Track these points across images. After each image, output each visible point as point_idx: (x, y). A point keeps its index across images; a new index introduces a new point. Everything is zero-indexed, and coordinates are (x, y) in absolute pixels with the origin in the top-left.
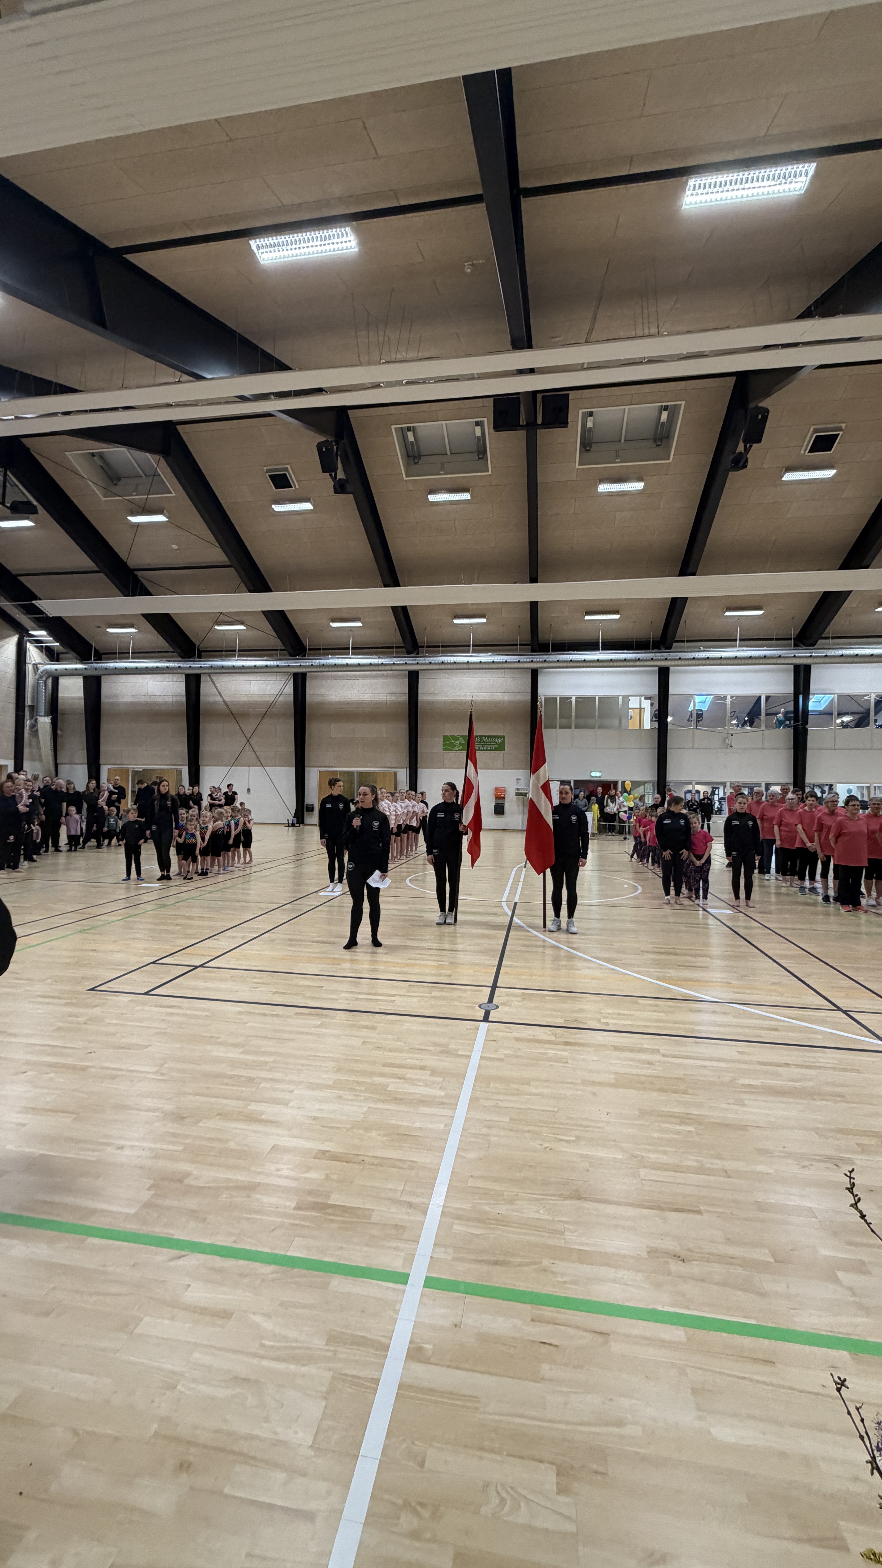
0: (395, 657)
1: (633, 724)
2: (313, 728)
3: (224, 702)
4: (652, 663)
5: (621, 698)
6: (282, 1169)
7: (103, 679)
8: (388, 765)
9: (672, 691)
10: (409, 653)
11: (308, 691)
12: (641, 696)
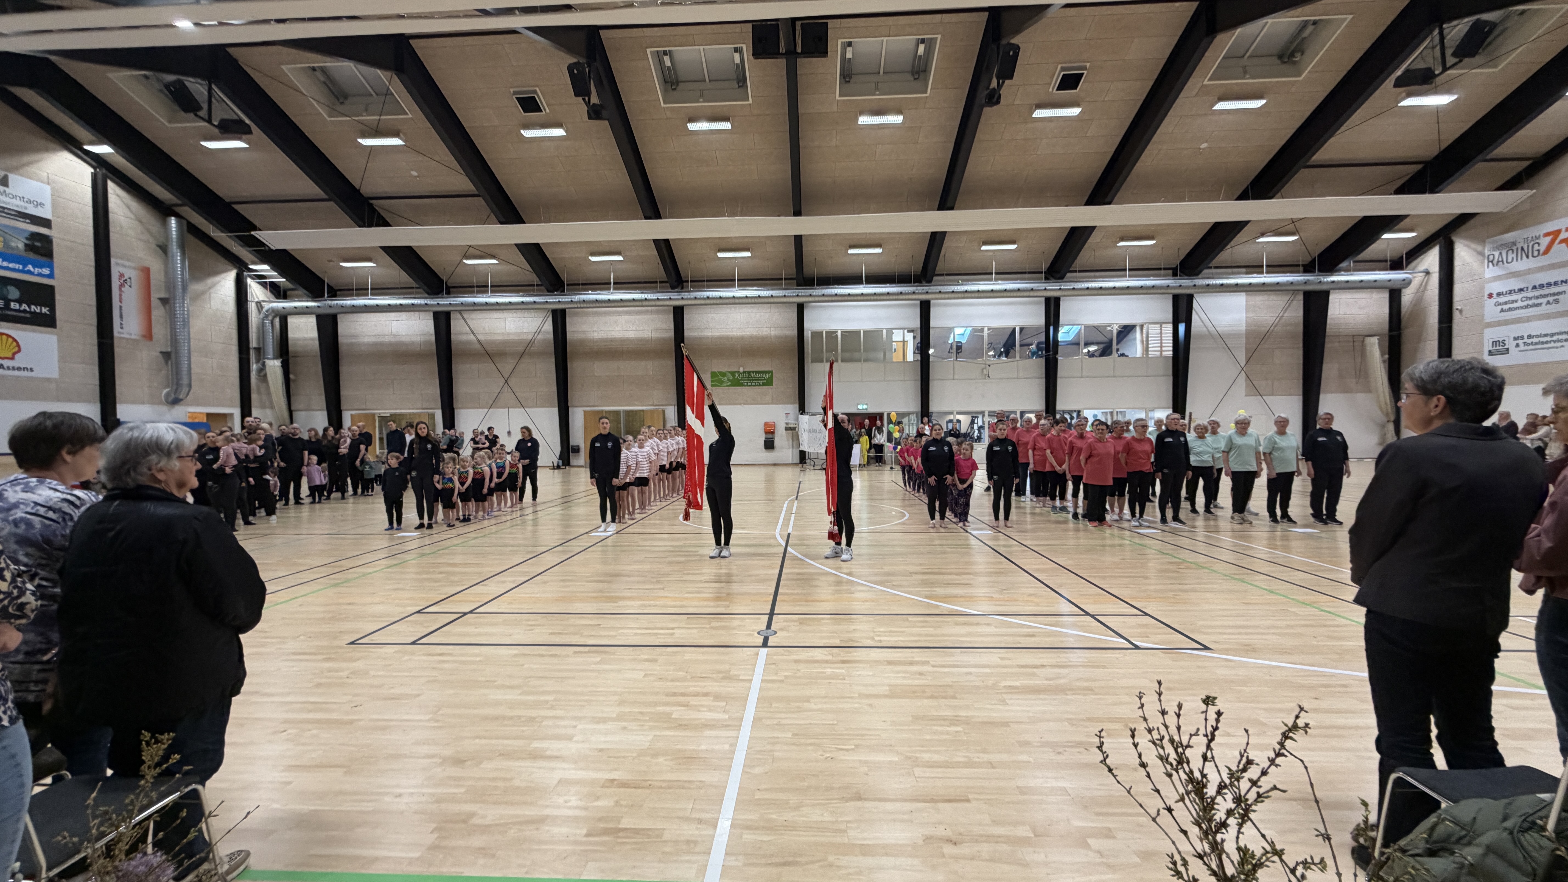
0: (659, 292)
1: (897, 357)
2: (575, 367)
3: (478, 341)
4: (914, 297)
5: (885, 331)
6: (570, 801)
8: (655, 403)
9: (933, 323)
10: (673, 287)
11: (569, 328)
12: (904, 329)
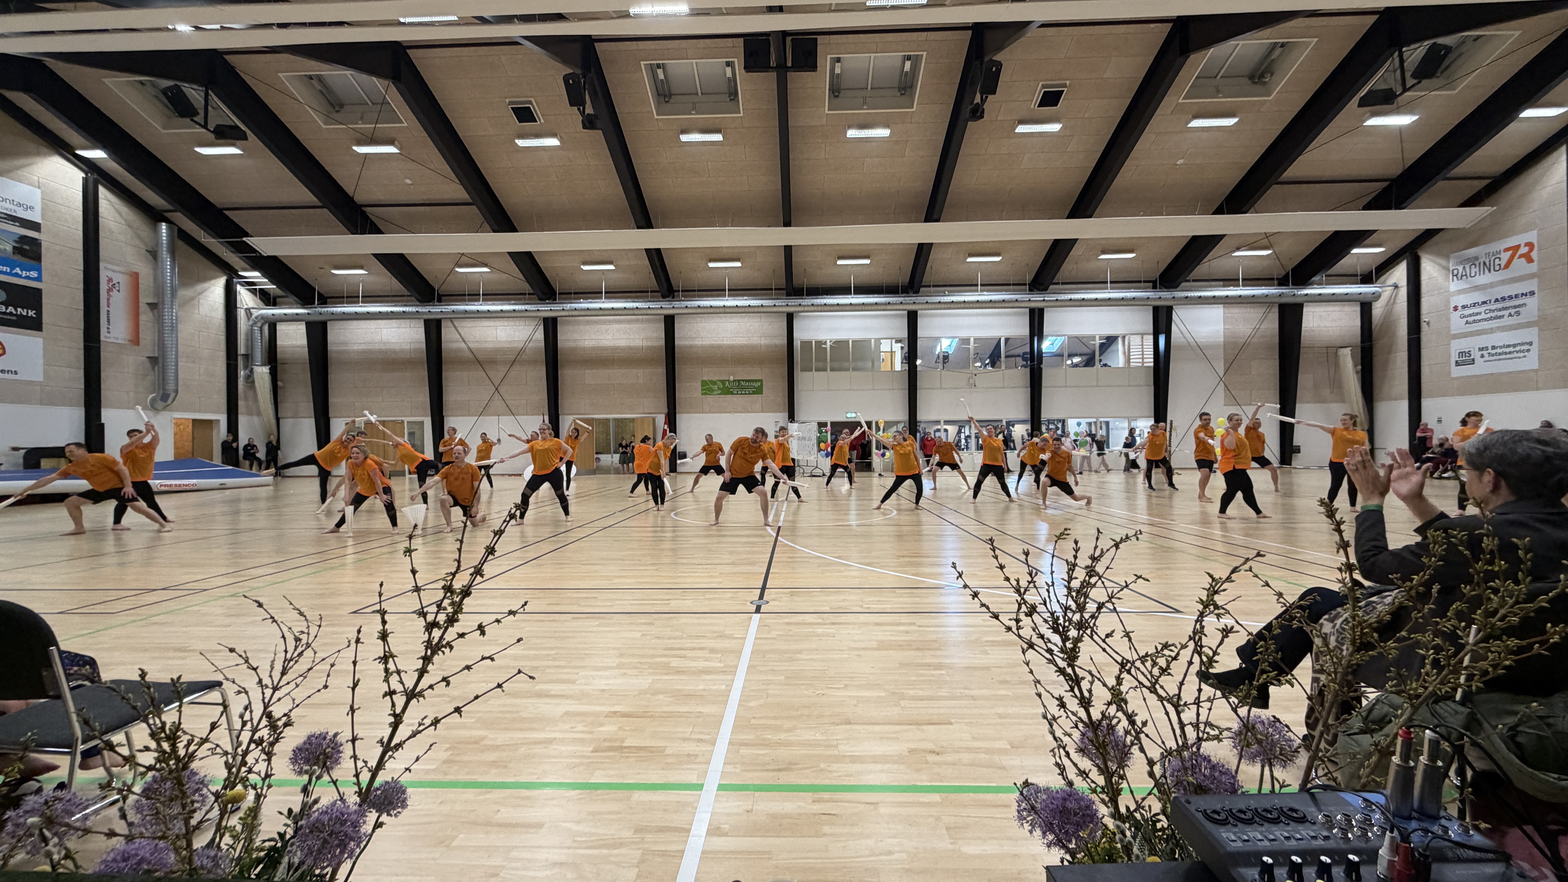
0: (650, 301)
1: (885, 367)
2: (566, 375)
3: (469, 348)
4: (901, 307)
6: (575, 727)
7: (329, 323)
8: (645, 411)
9: (920, 333)
10: (664, 297)
11: (560, 337)
12: (892, 339)
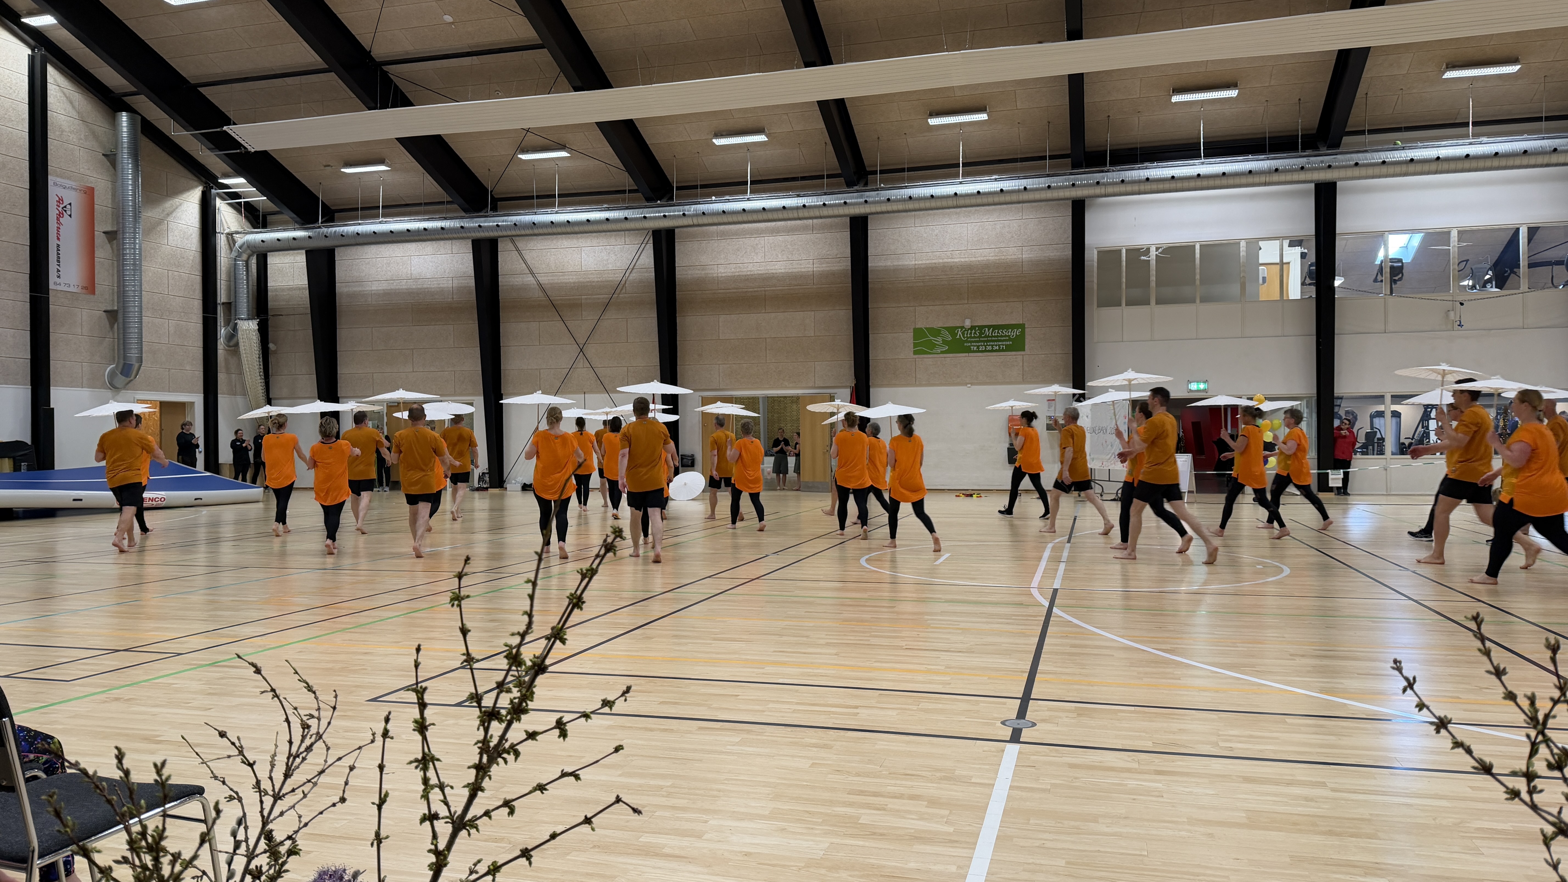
0: (825, 194)
1: (1268, 293)
2: (689, 324)
3: (539, 284)
4: (1303, 176)
5: (1242, 244)
7: (339, 252)
9: (1341, 225)
10: (850, 184)
11: (679, 262)
12: (1281, 239)
